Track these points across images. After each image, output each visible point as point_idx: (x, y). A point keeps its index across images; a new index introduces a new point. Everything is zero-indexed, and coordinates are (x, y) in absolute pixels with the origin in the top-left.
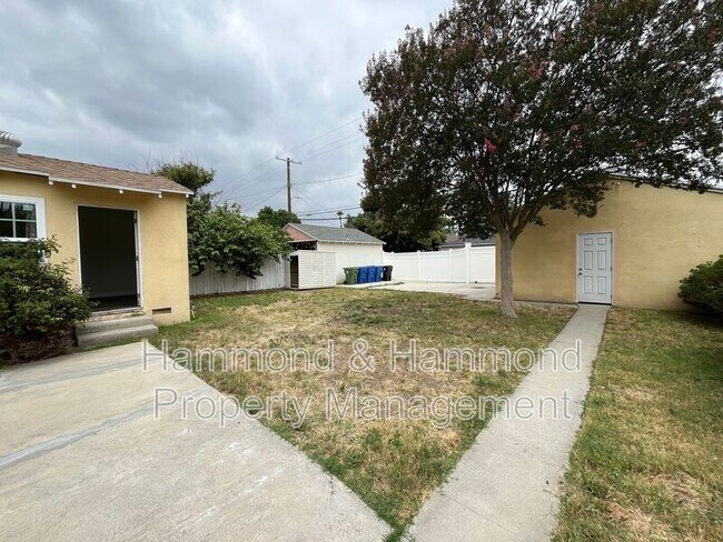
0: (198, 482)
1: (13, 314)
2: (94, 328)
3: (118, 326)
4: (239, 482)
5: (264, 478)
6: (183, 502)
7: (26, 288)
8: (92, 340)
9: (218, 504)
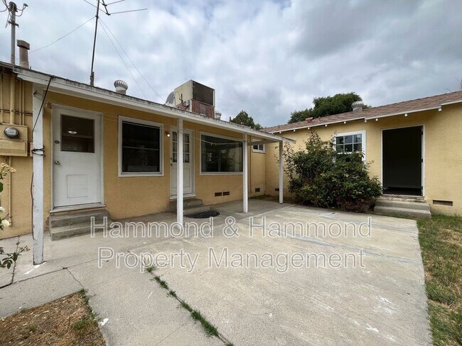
0: (341, 294)
1: (342, 187)
2: (385, 203)
3: (401, 206)
4: (359, 315)
5: (375, 330)
6: (325, 293)
7: (347, 176)
8: (382, 210)
9: (336, 310)
